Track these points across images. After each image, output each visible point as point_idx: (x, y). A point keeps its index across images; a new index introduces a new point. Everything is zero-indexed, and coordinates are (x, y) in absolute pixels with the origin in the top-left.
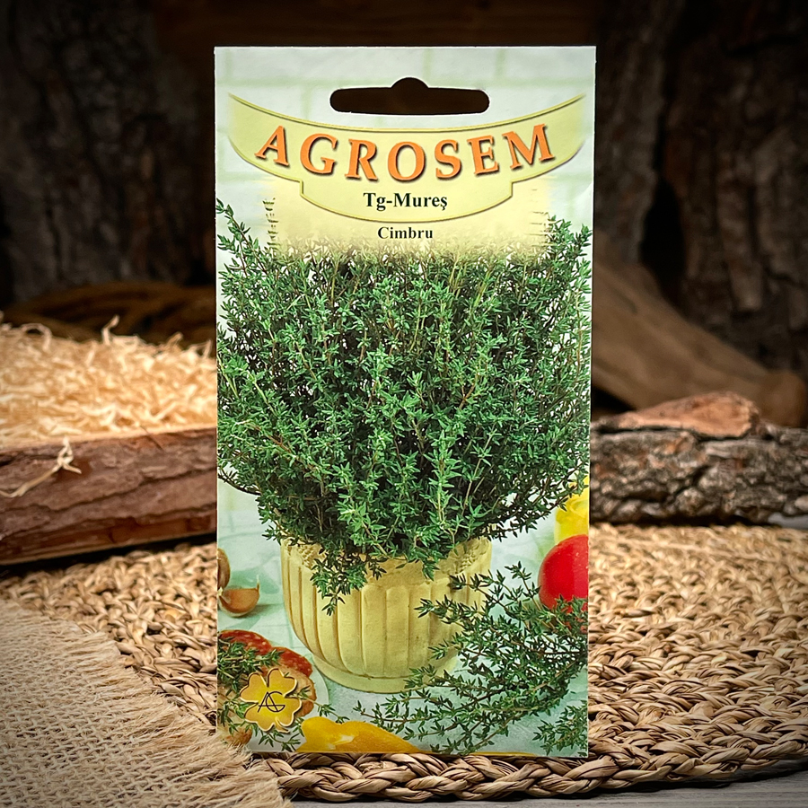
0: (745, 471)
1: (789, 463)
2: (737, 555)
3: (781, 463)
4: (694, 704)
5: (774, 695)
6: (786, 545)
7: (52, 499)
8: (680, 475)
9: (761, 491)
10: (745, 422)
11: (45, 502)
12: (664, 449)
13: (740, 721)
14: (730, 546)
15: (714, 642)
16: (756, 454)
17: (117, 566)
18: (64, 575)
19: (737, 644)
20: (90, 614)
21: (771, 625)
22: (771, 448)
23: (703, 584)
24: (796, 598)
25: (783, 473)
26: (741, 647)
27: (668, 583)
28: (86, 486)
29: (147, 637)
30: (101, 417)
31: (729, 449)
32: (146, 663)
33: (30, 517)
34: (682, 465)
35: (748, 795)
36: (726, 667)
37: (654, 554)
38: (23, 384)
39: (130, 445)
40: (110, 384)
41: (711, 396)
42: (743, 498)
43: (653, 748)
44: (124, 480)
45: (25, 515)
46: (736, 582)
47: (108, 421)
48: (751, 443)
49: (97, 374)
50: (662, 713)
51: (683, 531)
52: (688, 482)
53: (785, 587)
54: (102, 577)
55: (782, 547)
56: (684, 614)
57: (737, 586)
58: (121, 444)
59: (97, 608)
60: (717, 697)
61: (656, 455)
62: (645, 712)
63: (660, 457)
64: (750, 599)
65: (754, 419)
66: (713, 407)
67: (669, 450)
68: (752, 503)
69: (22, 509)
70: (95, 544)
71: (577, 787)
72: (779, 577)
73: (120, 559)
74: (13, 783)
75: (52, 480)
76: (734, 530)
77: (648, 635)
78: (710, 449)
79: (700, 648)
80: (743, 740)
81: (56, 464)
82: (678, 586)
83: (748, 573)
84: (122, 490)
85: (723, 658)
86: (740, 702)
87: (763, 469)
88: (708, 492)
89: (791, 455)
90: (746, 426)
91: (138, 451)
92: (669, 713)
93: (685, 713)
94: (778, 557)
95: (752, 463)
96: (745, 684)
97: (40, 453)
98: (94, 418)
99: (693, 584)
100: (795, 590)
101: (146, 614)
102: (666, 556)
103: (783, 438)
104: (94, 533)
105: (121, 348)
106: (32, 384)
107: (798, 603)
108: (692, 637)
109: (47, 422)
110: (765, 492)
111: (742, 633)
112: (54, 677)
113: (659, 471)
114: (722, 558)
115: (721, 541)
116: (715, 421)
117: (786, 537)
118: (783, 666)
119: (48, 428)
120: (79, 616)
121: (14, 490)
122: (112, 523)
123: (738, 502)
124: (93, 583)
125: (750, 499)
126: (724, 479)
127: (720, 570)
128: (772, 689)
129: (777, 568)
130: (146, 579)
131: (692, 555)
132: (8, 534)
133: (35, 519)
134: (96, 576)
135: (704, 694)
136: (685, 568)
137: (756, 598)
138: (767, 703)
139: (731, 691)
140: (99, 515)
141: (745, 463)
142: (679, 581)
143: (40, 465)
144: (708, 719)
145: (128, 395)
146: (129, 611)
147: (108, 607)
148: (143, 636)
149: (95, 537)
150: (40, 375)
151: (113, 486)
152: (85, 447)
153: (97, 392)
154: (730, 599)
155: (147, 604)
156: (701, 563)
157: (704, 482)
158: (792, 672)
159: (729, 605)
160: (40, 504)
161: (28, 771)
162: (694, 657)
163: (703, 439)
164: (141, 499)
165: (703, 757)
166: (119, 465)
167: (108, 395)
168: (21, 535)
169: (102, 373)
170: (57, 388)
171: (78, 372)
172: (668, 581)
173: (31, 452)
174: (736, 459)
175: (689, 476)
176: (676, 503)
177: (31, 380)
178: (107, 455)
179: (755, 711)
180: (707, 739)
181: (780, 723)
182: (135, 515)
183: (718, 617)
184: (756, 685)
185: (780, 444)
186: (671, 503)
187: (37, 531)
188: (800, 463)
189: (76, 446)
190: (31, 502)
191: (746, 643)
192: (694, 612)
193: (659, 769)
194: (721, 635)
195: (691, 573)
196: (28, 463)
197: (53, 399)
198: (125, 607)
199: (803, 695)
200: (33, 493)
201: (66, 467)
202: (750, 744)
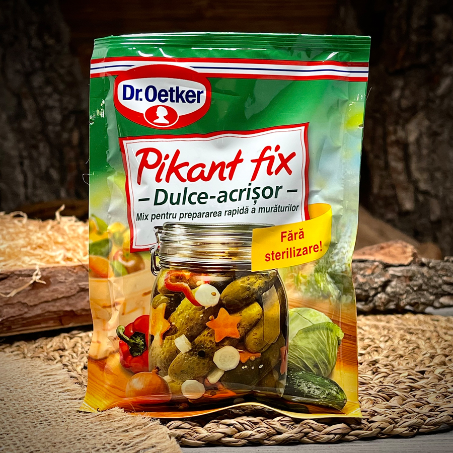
0: (411, 283)
1: (435, 278)
2: (409, 327)
3: (430, 278)
4: (391, 398)
5: (436, 393)
6: (436, 323)
7: (28, 299)
8: (375, 286)
9: (420, 294)
10: (410, 257)
11: (26, 301)
12: (366, 272)
13: (418, 407)
14: (405, 323)
15: (401, 367)
16: (417, 273)
17: (65, 338)
18: (35, 343)
19: (413, 368)
20: (51, 360)
21: (431, 359)
22: (425, 270)
23: (392, 341)
24: (444, 346)
25: (432, 284)
26: (415, 370)
27: (372, 341)
28: (47, 292)
29: (84, 370)
30: (56, 257)
31: (402, 271)
32: (84, 382)
33: (17, 309)
34: (376, 280)
35: (423, 441)
36: (408, 378)
37: (364, 328)
38: (13, 240)
39: (72, 270)
40: (60, 240)
41: (390, 243)
42: (410, 297)
43: (369, 420)
44: (68, 289)
45: (14, 308)
46: (410, 340)
47: (59, 259)
48: (414, 268)
49: (53, 235)
50: (374, 402)
51: (378, 317)
52: (380, 289)
53: (437, 342)
54: (57, 343)
55: (434, 324)
56: (382, 355)
57: (410, 342)
58: (67, 269)
59: (55, 356)
60: (404, 394)
61: (362, 275)
62: (364, 402)
63: (364, 276)
64: (418, 347)
65: (414, 255)
66: (391, 249)
67: (368, 272)
68: (416, 301)
69: (12, 304)
70: (52, 326)
71: (328, 438)
72: (434, 337)
73: (66, 334)
74: (17, 435)
75: (29, 288)
76: (407, 316)
77: (363, 364)
78: (391, 271)
79: (392, 370)
80: (420, 415)
81: (32, 279)
82: (378, 342)
83: (416, 336)
84: (67, 295)
85: (406, 374)
86: (417, 397)
87: (421, 281)
88: (391, 295)
89: (436, 274)
90: (411, 259)
91: (77, 273)
92: (378, 402)
93: (386, 402)
94: (432, 328)
95: (414, 278)
96: (419, 387)
97: (23, 273)
98: (52, 257)
99: (386, 341)
100: (443, 343)
101: (83, 359)
102: (370, 329)
103: (431, 265)
104: (52, 319)
105: (66, 222)
106: (17, 240)
107: (445, 349)
108: (388, 365)
109: (27, 259)
110: (423, 295)
111: (416, 363)
112: (35, 387)
113: (364, 284)
114: (402, 329)
115: (400, 321)
116: (393, 256)
117: (436, 319)
118: (439, 378)
119: (27, 262)
120: (45, 360)
121: (9, 293)
122: (62, 314)
123: (408, 300)
124: (52, 346)
125: (414, 299)
126: (400, 288)
127: (401, 335)
128: (434, 390)
129: (432, 333)
130: (82, 344)
131: (384, 328)
132: (4, 318)
133: (20, 310)
134: (53, 343)
135: (397, 392)
136: (381, 334)
137: (422, 347)
138: (432, 397)
139: (411, 391)
140: (55, 309)
141: (411, 278)
142: (378, 340)
143: (23, 280)
144: (399, 406)
145: (70, 245)
146: (73, 358)
147: (61, 357)
148: (82, 369)
149: (52, 322)
150: (21, 235)
151: (63, 293)
152: (47, 271)
153: (53, 244)
154: (407, 348)
155: (83, 355)
156: (390, 332)
157: (389, 289)
158: (445, 381)
159: (407, 350)
160: (23, 301)
161: (25, 429)
162: (390, 375)
163: (386, 266)
164: (78, 300)
165: (398, 424)
166: (66, 281)
167: (59, 246)
168: (12, 319)
169: (56, 234)
170: (31, 242)
171: (42, 234)
172: (373, 340)
173: (18, 273)
174: (406, 277)
175: (380, 286)
176: (374, 301)
177: (16, 238)
178: (60, 275)
179: (426, 401)
180: (399, 415)
181: (439, 407)
182: (74, 309)
183: (401, 356)
184: (425, 388)
185: (430, 268)
186: (371, 301)
187: (20, 317)
188: (441, 278)
189: (43, 270)
190: (18, 301)
191: (418, 367)
192: (388, 354)
193: (373, 430)
194: (404, 364)
195: (385, 336)
196: (17, 279)
197: (29, 248)
198: (71, 356)
199: (452, 394)
200: (18, 296)
201: (37, 281)
202: (423, 417)
